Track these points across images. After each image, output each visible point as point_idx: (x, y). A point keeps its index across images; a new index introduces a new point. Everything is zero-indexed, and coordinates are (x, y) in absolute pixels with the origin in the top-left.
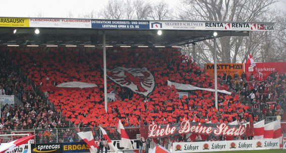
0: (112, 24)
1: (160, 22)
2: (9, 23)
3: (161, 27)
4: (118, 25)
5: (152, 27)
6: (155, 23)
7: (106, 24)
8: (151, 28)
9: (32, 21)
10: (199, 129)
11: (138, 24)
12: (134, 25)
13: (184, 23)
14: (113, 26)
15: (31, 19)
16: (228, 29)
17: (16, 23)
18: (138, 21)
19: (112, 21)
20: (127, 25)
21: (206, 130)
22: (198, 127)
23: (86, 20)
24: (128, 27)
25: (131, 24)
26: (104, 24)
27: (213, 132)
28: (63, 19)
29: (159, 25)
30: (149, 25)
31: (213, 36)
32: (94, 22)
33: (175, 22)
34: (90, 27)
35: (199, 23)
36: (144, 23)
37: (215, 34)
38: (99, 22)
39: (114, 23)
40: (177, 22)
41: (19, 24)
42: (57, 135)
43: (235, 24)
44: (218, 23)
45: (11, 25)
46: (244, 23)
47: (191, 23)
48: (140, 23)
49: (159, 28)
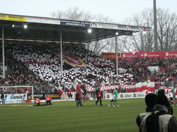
0: (71, 23)
1: (96, 24)
2: (15, 19)
3: (96, 26)
4: (74, 23)
5: (92, 26)
6: (93, 24)
7: (68, 23)
8: (91, 27)
11: (84, 24)
12: (82, 24)
13: (108, 24)
14: (71, 24)
15: (28, 17)
16: (129, 30)
17: (19, 19)
18: (84, 22)
19: (71, 21)
20: (78, 24)
23: (57, 19)
25: (81, 24)
26: (67, 23)
28: (45, 18)
30: (90, 24)
31: (115, 34)
32: (61, 21)
33: (103, 24)
34: (59, 24)
35: (114, 25)
36: (87, 23)
37: (117, 34)
38: (64, 21)
39: (72, 22)
40: (104, 24)
41: (20, 19)
42: (41, 88)
43: (132, 27)
44: (124, 26)
45: (16, 20)
46: (136, 27)
47: (111, 25)
48: (85, 23)
49: (95, 27)
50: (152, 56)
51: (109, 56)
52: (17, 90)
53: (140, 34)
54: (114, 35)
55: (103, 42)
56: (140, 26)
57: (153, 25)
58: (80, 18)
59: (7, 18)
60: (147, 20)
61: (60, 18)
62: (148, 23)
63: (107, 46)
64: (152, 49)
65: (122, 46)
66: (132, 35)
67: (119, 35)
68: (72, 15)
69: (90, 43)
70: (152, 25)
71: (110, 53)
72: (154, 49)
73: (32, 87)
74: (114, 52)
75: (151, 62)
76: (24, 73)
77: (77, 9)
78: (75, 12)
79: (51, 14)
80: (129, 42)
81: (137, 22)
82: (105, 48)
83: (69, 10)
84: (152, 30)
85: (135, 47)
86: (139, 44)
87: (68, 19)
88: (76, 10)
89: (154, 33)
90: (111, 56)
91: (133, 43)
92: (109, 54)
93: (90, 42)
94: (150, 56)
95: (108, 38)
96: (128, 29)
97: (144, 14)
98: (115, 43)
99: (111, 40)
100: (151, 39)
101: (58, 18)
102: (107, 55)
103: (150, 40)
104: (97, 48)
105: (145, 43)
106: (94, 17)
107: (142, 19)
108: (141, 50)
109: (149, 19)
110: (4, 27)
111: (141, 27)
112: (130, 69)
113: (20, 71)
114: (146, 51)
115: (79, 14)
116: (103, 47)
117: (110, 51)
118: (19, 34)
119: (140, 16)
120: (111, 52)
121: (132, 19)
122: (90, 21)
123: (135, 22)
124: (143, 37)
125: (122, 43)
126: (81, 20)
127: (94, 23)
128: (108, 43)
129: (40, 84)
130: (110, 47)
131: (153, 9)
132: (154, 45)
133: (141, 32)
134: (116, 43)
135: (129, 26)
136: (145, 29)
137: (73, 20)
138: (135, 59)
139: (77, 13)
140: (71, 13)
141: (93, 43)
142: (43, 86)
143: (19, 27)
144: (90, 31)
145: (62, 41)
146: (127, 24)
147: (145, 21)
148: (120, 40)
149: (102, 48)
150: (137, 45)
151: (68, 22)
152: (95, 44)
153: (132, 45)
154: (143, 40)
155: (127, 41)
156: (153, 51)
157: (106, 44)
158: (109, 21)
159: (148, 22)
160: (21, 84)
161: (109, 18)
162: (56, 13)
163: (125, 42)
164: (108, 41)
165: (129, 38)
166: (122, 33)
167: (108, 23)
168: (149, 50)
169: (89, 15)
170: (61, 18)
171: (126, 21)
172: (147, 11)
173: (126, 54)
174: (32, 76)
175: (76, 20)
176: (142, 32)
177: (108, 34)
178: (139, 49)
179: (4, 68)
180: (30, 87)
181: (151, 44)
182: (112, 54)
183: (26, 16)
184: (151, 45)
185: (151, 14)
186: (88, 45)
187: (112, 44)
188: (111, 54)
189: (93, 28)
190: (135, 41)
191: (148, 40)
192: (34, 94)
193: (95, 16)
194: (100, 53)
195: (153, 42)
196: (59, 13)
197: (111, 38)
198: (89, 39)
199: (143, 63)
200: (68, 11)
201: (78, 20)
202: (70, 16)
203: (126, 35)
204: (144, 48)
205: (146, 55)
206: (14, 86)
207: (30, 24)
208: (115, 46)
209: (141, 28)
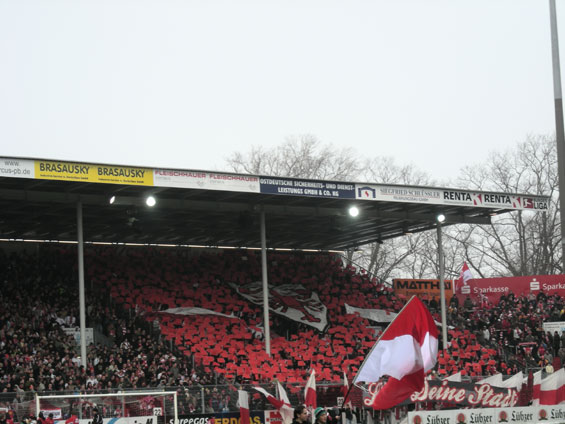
0: (293, 187)
1: (373, 188)
2: (118, 178)
3: (374, 196)
4: (304, 188)
5: (360, 195)
6: (364, 188)
7: (284, 186)
8: (357, 197)
9: (158, 175)
10: (443, 392)
11: (336, 190)
12: (331, 190)
13: (411, 190)
14: (295, 191)
15: (157, 170)
16: (479, 205)
17: (130, 178)
18: (336, 183)
19: (293, 180)
20: (318, 189)
21: (455, 393)
22: (441, 389)
23: (250, 177)
24: (320, 193)
25: (325, 189)
26: (281, 186)
27: (466, 400)
28: (212, 173)
29: (370, 192)
30: (354, 190)
31: (436, 221)
32: (264, 182)
33: (395, 188)
34: (258, 190)
35: (433, 192)
36: (347, 188)
37: (441, 218)
38: (272, 182)
39: (297, 184)
40: (398, 189)
41: (135, 179)
42: (203, 398)
43: (489, 196)
44: (463, 192)
45: (121, 180)
46: (503, 195)
47: (420, 190)
48: (340, 187)
49: (371, 198)
50: (554, 287)
51: (418, 290)
52: (127, 406)
53: (515, 219)
54: (431, 224)
55: (398, 245)
56: (514, 192)
57: (557, 188)
58: (322, 169)
59: (93, 177)
60: (537, 172)
61: (257, 171)
62: (539, 182)
63: (410, 258)
64: (554, 265)
65: (458, 257)
66: (489, 222)
67: (448, 223)
68: (297, 161)
69: (356, 250)
70: (553, 189)
71: (420, 282)
72: (561, 265)
73: (172, 395)
74: (434, 277)
75: (553, 309)
76: (146, 351)
77: (313, 143)
78: (306, 152)
79: (228, 161)
80: (481, 243)
81: (504, 179)
82: (402, 265)
83: (288, 147)
84: (552, 204)
85: (499, 259)
86: (513, 251)
87: (283, 173)
88: (309, 143)
89: (558, 214)
90: (423, 290)
91: (492, 248)
92: (418, 285)
93: (355, 246)
94: (549, 288)
95: (413, 232)
96: (475, 203)
97: (526, 155)
98: (435, 247)
99: (422, 239)
100: (551, 234)
101: (253, 173)
102: (411, 288)
103: (546, 237)
104: (378, 264)
105: (531, 246)
106: (367, 167)
107: (519, 170)
108: (518, 268)
109: (542, 168)
110: (83, 205)
111: (519, 197)
112: (487, 334)
113: (135, 345)
114: (535, 271)
115: (319, 157)
116: (397, 262)
117: (421, 275)
118: (130, 224)
119: (512, 160)
120: (425, 278)
121: (489, 170)
122: (354, 181)
123: (498, 182)
124: (524, 227)
125: (458, 247)
126: (327, 178)
127: (367, 186)
128: (412, 250)
129: (199, 385)
130: (419, 263)
131: (554, 138)
132: (560, 254)
133: (517, 212)
134: (439, 250)
135: (480, 194)
136: (530, 201)
137: (300, 177)
138: (502, 298)
139: (312, 155)
140: (291, 154)
141: (366, 249)
142: (208, 391)
143: (130, 204)
144: (354, 212)
145: (268, 246)
146: (473, 187)
147: (529, 176)
148: (449, 237)
149: (395, 264)
150: (505, 252)
151: (283, 183)
152: (369, 252)
153: (491, 253)
154: (526, 236)
155: (472, 242)
156: (558, 272)
157: (406, 251)
158: (416, 179)
159: (539, 178)
160: (140, 386)
161: (414, 170)
162: (247, 158)
163: (466, 244)
164: (414, 241)
165: (481, 231)
166: (459, 215)
167: (411, 184)
168: (544, 268)
169: (351, 159)
170: (262, 173)
171: (468, 178)
172: (536, 146)
173: (472, 282)
174: (174, 358)
175: (310, 178)
176: (520, 212)
177: (411, 221)
178: (510, 268)
179: (84, 336)
180: (166, 396)
181: (552, 250)
182: (426, 283)
183: (152, 169)
184: (552, 254)
185: (547, 154)
186: (350, 255)
187: (426, 253)
188: (423, 285)
189: (363, 203)
190: (498, 242)
191: (541, 238)
192: (180, 417)
193: (368, 162)
194: (389, 280)
195: (557, 244)
196: (256, 157)
197: (423, 234)
198: (353, 237)
199: (525, 310)
200: (284, 148)
201: (317, 178)
202: (290, 165)
203: (469, 221)
204: (529, 263)
205: (535, 285)
206: (116, 392)
207: (165, 194)
208: (435, 257)
209: (519, 200)
